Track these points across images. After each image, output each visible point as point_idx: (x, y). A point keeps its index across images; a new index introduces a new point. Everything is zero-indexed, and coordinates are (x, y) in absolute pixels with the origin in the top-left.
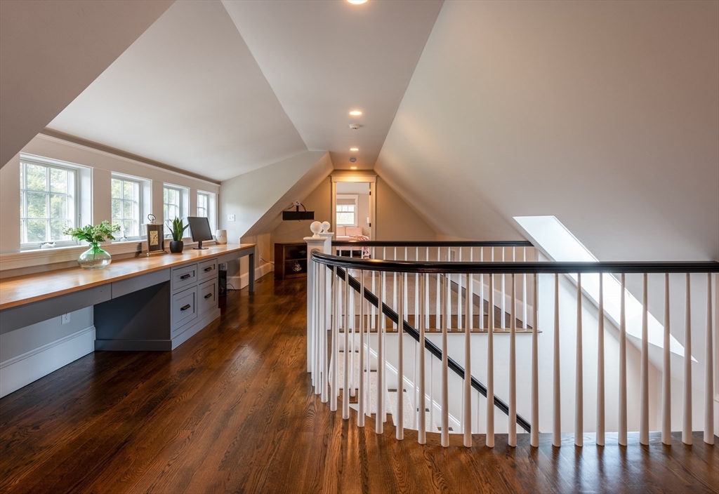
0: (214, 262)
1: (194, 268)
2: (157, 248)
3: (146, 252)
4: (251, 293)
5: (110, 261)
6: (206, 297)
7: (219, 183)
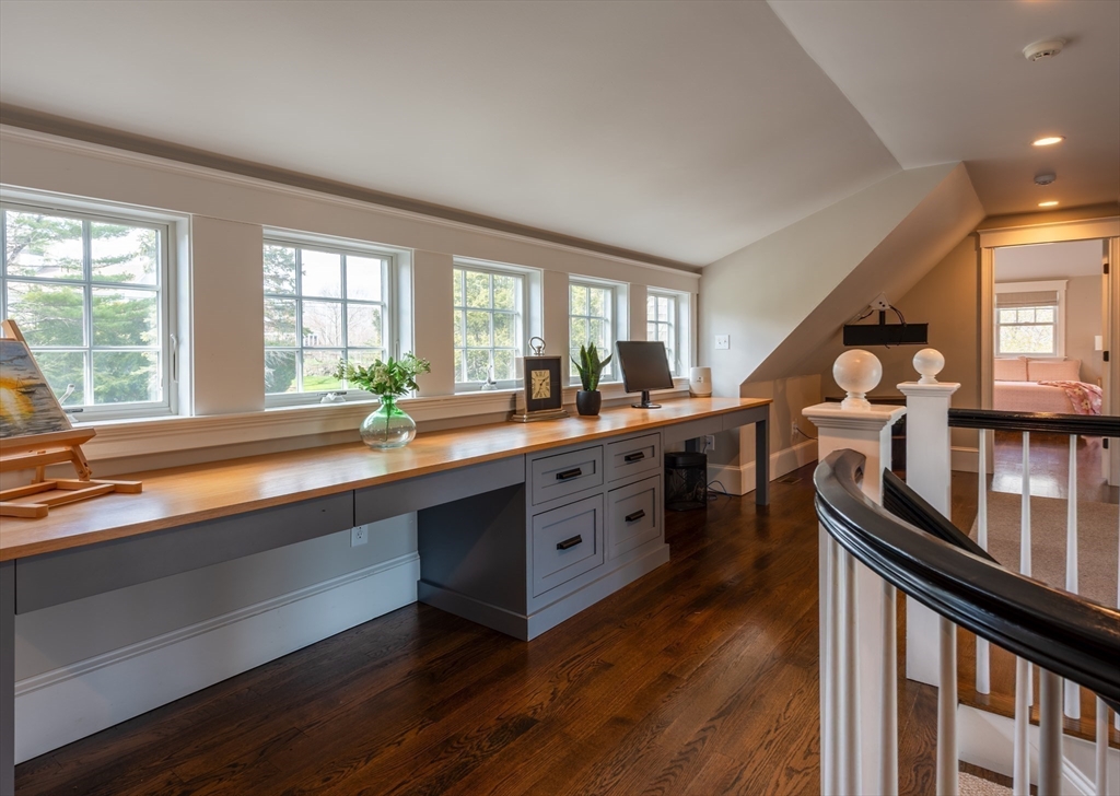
0: (654, 440)
1: (595, 454)
2: (544, 407)
3: (522, 411)
4: (762, 509)
5: (414, 433)
6: (628, 519)
7: (698, 270)
